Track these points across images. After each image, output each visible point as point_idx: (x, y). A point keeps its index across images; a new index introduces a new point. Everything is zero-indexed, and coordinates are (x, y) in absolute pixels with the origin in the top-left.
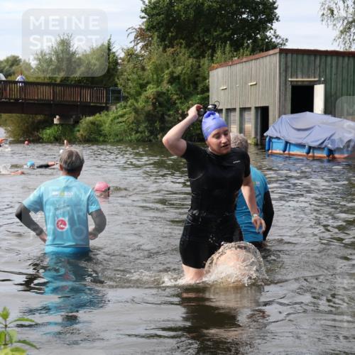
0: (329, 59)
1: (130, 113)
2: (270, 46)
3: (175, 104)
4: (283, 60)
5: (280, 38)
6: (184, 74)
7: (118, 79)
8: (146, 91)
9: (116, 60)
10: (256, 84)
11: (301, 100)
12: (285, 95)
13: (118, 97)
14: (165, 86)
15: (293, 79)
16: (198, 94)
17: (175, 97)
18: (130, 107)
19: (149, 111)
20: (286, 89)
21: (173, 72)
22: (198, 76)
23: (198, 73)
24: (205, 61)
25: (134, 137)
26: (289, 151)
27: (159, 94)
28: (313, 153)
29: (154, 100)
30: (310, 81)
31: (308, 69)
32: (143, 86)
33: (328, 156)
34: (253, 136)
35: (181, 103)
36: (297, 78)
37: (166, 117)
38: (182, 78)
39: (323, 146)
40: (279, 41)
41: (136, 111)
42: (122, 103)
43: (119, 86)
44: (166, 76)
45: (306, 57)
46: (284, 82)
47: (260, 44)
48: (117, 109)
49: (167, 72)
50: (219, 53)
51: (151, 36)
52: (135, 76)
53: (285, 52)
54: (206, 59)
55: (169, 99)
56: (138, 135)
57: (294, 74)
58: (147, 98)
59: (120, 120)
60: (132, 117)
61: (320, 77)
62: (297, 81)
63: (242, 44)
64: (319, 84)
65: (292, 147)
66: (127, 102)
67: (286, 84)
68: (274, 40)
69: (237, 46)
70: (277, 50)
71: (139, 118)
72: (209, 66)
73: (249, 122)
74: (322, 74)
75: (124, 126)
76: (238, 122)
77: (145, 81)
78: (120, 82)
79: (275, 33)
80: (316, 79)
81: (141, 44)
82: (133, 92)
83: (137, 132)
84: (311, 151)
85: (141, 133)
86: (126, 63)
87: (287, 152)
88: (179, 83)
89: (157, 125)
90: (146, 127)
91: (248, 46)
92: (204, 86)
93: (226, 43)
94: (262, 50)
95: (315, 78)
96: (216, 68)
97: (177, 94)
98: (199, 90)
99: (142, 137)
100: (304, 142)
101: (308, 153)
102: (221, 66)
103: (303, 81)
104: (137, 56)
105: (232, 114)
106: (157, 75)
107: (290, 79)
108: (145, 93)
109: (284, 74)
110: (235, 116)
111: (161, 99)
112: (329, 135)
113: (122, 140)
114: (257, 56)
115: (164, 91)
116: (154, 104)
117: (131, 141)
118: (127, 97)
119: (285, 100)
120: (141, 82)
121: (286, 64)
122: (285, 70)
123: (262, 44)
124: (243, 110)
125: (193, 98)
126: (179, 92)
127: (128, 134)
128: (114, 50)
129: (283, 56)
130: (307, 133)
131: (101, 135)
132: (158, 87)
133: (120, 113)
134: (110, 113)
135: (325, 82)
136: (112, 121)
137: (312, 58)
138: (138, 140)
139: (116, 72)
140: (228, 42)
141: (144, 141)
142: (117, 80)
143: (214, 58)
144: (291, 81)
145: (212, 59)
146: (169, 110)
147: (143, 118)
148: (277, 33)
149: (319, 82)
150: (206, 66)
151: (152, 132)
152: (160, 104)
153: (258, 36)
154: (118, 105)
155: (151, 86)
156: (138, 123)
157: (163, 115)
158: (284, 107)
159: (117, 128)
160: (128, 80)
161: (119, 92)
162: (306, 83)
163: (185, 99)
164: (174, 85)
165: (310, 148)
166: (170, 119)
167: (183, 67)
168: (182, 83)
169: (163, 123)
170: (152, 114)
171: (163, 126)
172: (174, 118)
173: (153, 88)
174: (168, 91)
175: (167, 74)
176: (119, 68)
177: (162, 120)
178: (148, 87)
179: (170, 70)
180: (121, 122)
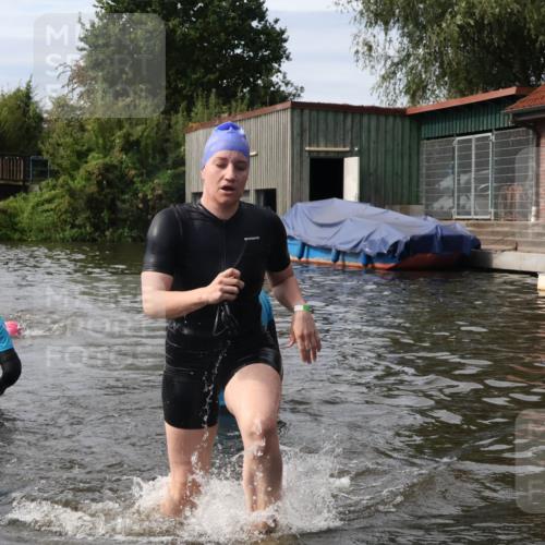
0: (365, 119)
1: (63, 196)
2: (276, 97)
3: (133, 183)
4: (297, 119)
5: (292, 85)
6: (146, 138)
7: (42, 143)
8: (86, 162)
9: (40, 114)
10: (256, 155)
11: (324, 181)
12: (301, 173)
13: (43, 171)
14: (117, 156)
15: (312, 149)
16: (168, 169)
17: (133, 172)
18: (62, 186)
19: (92, 194)
20: (301, 163)
21: (129, 135)
22: (167, 140)
23: (167, 136)
24: (179, 118)
25: (68, 233)
26: (307, 257)
27: (108, 168)
28: (343, 260)
29: (100, 178)
30: (338, 152)
31: (335, 132)
32: (82, 156)
33: (366, 265)
35: (141, 182)
36: (318, 146)
37: (119, 203)
38: (143, 144)
39: (358, 250)
40: (290, 89)
41: (72, 193)
42: (50, 181)
43: (44, 153)
44: (118, 141)
45: (331, 116)
46: (298, 153)
47: (262, 93)
48: (41, 189)
49: (119, 133)
50: (199, 107)
52: (69, 140)
53: (300, 107)
54: (180, 115)
55: (123, 177)
56: (75, 230)
57: (314, 140)
58: (90, 173)
59: (47, 206)
60: (64, 203)
61: (352, 147)
62: (318, 152)
63: (235, 95)
64: (351, 156)
65: (312, 251)
66: (57, 180)
67: (301, 156)
68: (283, 88)
69: (227, 97)
70: (288, 104)
71: (76, 205)
72: (185, 126)
74: (354, 141)
75: (52, 217)
77: (85, 148)
78: (45, 148)
79: (284, 77)
80: (348, 149)
82: (66, 163)
83: (73, 226)
84: (341, 257)
85: (80, 227)
86: (55, 118)
87: (304, 259)
88: (139, 151)
89: (105, 215)
90: (88, 218)
91: (243, 98)
92: (177, 156)
93: (209, 91)
94: (264, 104)
95: (344, 147)
96: (196, 130)
97: (136, 169)
98: (170, 162)
99: (82, 234)
100: (329, 243)
101: (336, 260)
102: (203, 126)
103: (327, 152)
106: (104, 139)
107: (307, 149)
108: (85, 165)
109: (299, 141)
111: (111, 176)
112: (366, 234)
113: (50, 238)
114: (257, 112)
115: (115, 162)
116: (99, 184)
117: (63, 240)
118: (58, 172)
119: (301, 179)
120: (79, 148)
121: (302, 125)
122: (300, 135)
123: (266, 95)
125: (160, 175)
126: (138, 165)
127: (59, 229)
129: (297, 112)
130: (334, 229)
131: (16, 230)
132: (105, 156)
133: (46, 196)
134: (31, 196)
135: (359, 154)
136: (33, 208)
137: (341, 117)
138: (74, 240)
139: (40, 132)
140: (214, 90)
141: (84, 240)
142: (40, 145)
143: (193, 114)
144: (310, 152)
145: (189, 115)
146: (123, 192)
147: (83, 205)
148: (288, 78)
149: (351, 154)
150: (179, 127)
151: (96, 227)
152: (110, 184)
153: (259, 82)
154: (44, 183)
155: (94, 154)
156: (74, 212)
157: (113, 200)
158: (300, 190)
159: (42, 219)
160: (58, 145)
161: (45, 163)
162: (332, 155)
163: (148, 176)
164: (130, 155)
165: (339, 253)
166: (124, 206)
167: (144, 126)
168: (143, 152)
169: (113, 212)
170: (96, 199)
171: (113, 216)
172: (131, 206)
173: (99, 158)
174: (122, 163)
175: (119, 137)
176: (46, 126)
177: (113, 208)
178: (90, 157)
179: (125, 130)
180: (48, 211)
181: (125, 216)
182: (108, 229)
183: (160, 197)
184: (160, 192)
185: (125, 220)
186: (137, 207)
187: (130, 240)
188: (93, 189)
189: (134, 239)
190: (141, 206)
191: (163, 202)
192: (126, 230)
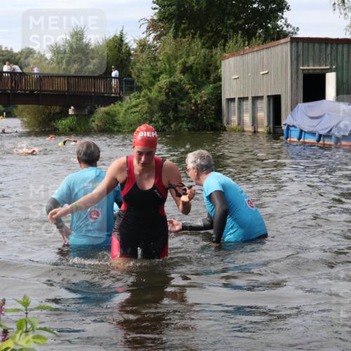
0: (340, 47)
1: (144, 103)
2: (280, 35)
3: (188, 93)
4: (294, 49)
5: (291, 27)
6: (197, 64)
7: (132, 68)
8: (159, 81)
9: (129, 51)
10: (268, 73)
11: (312, 89)
12: (297, 84)
13: (131, 87)
14: (178, 76)
15: (304, 68)
16: (210, 84)
17: (188, 86)
18: (144, 97)
19: (163, 101)
20: (298, 77)
21: (186, 62)
23: (210, 62)
24: (218, 51)
26: (304, 139)
27: (172, 84)
28: (324, 141)
29: (167, 90)
30: (322, 69)
31: (320, 56)
32: (156, 77)
33: (336, 144)
34: (266, 124)
35: (194, 92)
36: (308, 66)
37: (179, 107)
38: (194, 68)
39: (331, 134)
40: (290, 29)
41: (150, 101)
42: (136, 93)
43: (133, 76)
44: (178, 66)
45: (317, 46)
46: (295, 70)
47: (272, 33)
48: (130, 99)
49: (179, 62)
50: (230, 43)
51: (163, 27)
52: (148, 67)
53: (296, 41)
54: (218, 48)
55: (182, 89)
56: (152, 124)
57: (306, 62)
58: (161, 88)
59: (134, 110)
60: (145, 107)
61: (331, 65)
62: (308, 70)
63: (254, 34)
64: (331, 72)
65: (306, 135)
66: (140, 93)
67: (297, 72)
68: (285, 29)
69: (249, 36)
70: (288, 39)
71: (153, 108)
72: (221, 56)
73: (262, 110)
74: (333, 62)
75: (137, 116)
76: (250, 111)
77: (158, 72)
78: (134, 71)
79: (286, 22)
80: (328, 67)
81: (153, 35)
82: (146, 81)
83: (151, 122)
84: (322, 138)
85: (155, 122)
86: (138, 53)
87: (301, 140)
88: (191, 73)
89: (171, 114)
90: (160, 116)
91: (260, 36)
92: (216, 76)
93: (237, 33)
94: (273, 40)
95: (326, 66)
96: (228, 58)
97: (190, 84)
98: (212, 79)
100: (314, 130)
101: (319, 141)
102: (233, 55)
103: (315, 69)
104: (150, 47)
105: (245, 103)
106: (170, 65)
107: (301, 68)
108: (158, 83)
109: (295, 63)
110: (248, 105)
111: (174, 89)
112: (336, 123)
114: (268, 45)
115: (177, 81)
116: (167, 94)
118: (141, 87)
119: (297, 88)
120: (154, 72)
121: (297, 52)
122: (297, 59)
123: (274, 33)
124: (255, 99)
125: (205, 87)
126: (191, 82)
128: (126, 41)
129: (294, 44)
130: (318, 121)
131: (115, 125)
132: (170, 77)
133: (134, 103)
134: (124, 103)
135: (336, 70)
136: (126, 111)
137: (324, 46)
139: (129, 62)
140: (240, 32)
142: (131, 70)
143: (226, 48)
144: (303, 70)
145: (224, 49)
146: (182, 100)
147: (157, 108)
148: (288, 22)
149: (330, 70)
150: (218, 56)
151: (165, 122)
152: (174, 94)
153: (269, 25)
154: (132, 95)
155: (164, 76)
156: (151, 113)
157: (176, 105)
158: (296, 95)
159: (131, 118)
160: (142, 70)
161: (132, 82)
162: (318, 71)
163: (198, 88)
164: (186, 75)
165: (320, 136)
166: (183, 108)
167: (195, 57)
168: (195, 73)
169: (176, 113)
170: (165, 105)
171: (176, 115)
172: (187, 108)
173: (166, 78)
174: (181, 81)
175: (179, 64)
176: (132, 58)
177: (176, 110)
178: (161, 77)
179: (183, 60)
180: (135, 112)
181: (183, 115)
182: (173, 123)
183: (205, 102)
184: (205, 99)
185: (183, 117)
186: (191, 109)
187: (187, 130)
188: (163, 98)
189: (189, 130)
190: (193, 108)
191: (208, 105)
192: (184, 124)
